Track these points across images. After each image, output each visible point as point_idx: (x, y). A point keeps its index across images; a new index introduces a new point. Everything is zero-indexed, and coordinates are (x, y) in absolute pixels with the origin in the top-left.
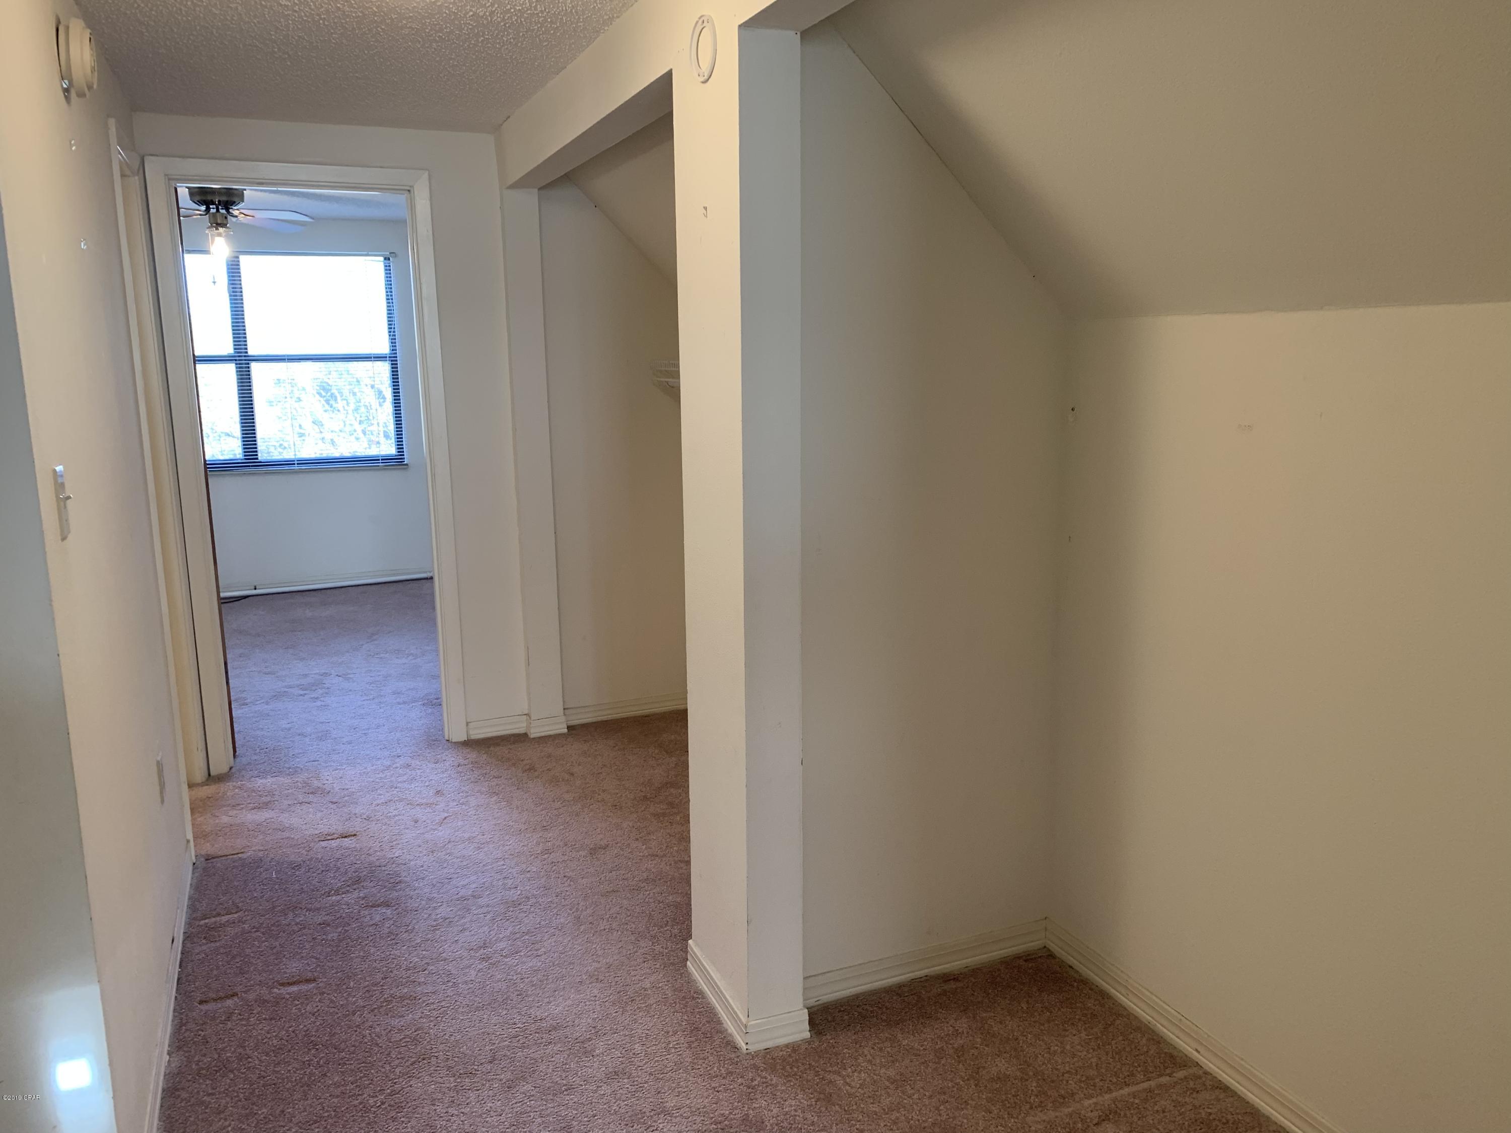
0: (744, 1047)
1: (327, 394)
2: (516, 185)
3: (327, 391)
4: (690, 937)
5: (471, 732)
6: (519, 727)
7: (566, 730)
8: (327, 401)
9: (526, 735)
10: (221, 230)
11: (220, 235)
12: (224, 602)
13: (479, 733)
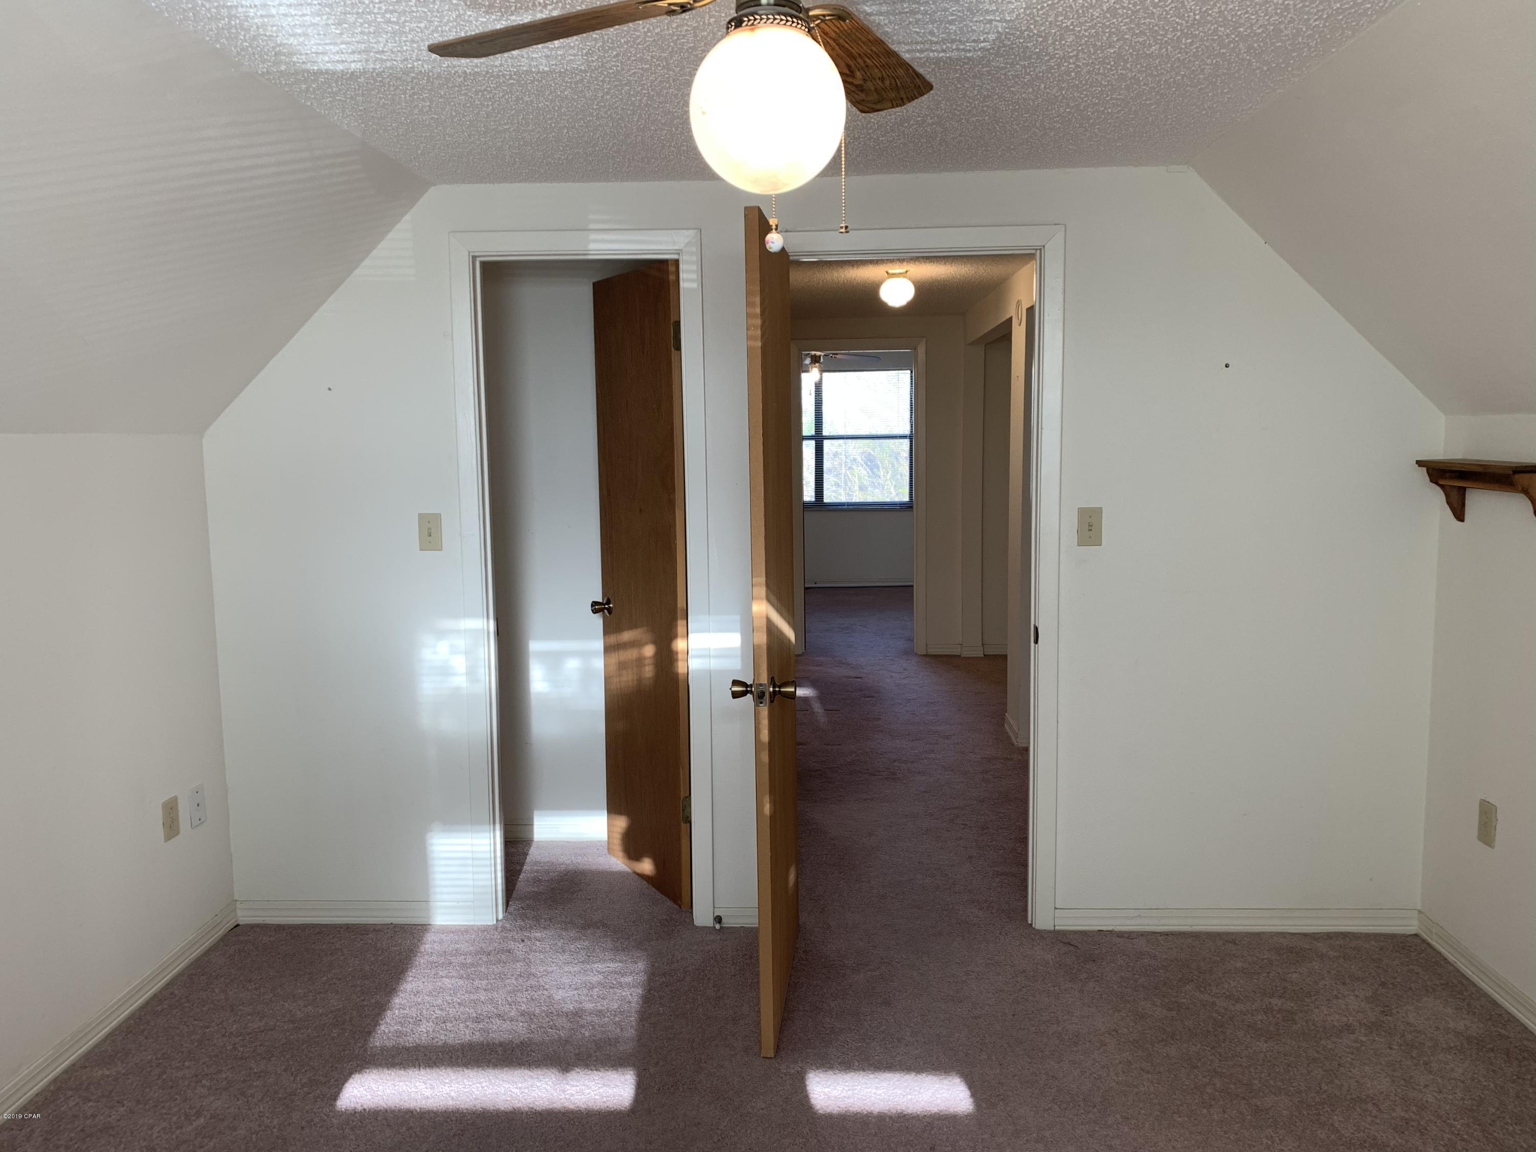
0: (1016, 743)
1: (871, 463)
2: (973, 343)
3: (871, 461)
4: (1006, 712)
5: (929, 650)
6: (956, 651)
7: (983, 656)
8: (872, 469)
9: (960, 656)
10: (817, 365)
11: (816, 367)
12: (806, 589)
13: (932, 651)
